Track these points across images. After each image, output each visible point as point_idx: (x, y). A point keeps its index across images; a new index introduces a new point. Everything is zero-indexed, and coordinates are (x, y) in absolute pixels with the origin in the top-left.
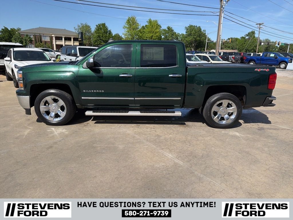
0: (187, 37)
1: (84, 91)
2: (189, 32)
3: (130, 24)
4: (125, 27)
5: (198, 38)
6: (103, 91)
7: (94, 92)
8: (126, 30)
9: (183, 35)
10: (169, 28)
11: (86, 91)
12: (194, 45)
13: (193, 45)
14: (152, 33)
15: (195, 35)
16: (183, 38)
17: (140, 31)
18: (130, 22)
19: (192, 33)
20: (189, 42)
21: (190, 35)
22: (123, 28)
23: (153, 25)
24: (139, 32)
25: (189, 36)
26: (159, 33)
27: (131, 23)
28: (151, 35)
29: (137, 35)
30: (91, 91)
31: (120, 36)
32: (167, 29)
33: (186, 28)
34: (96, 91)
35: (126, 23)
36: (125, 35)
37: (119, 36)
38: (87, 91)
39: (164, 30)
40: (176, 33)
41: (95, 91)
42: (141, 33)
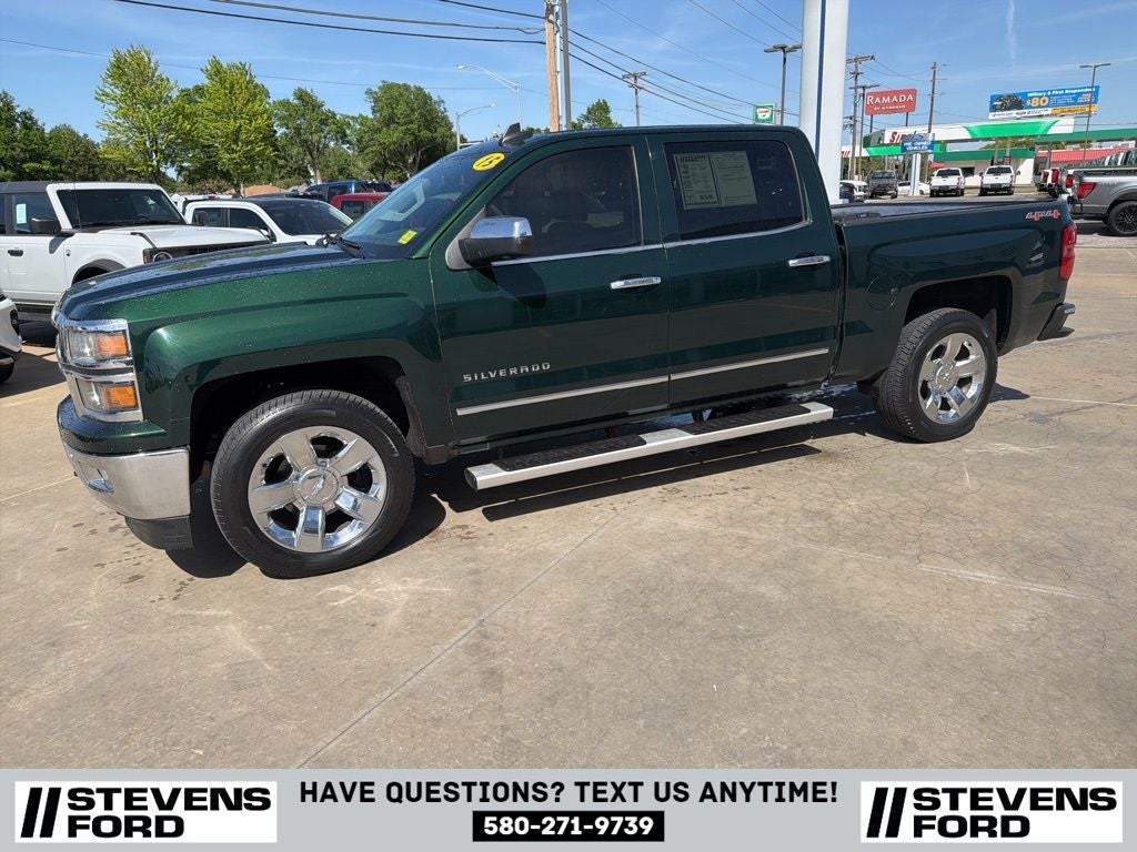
0: (379, 130)
1: (467, 378)
2: (386, 112)
3: (128, 83)
4: (107, 95)
5: (425, 134)
6: (547, 367)
7: (509, 378)
8: (114, 109)
9: (363, 120)
10: (302, 95)
11: (473, 377)
12: (414, 159)
13: (410, 161)
14: (236, 119)
15: (411, 122)
16: (365, 132)
17: (179, 111)
18: (124, 74)
19: (398, 112)
20: (392, 147)
21: (390, 121)
22: (97, 99)
23: (234, 85)
24: (178, 115)
25: (388, 126)
26: (265, 116)
27: (132, 76)
28: (232, 125)
29: (168, 129)
30: (498, 374)
31: (81, 135)
32: (296, 102)
33: (369, 92)
34: (519, 371)
35: (110, 77)
36: (113, 129)
37: (73, 133)
38: (479, 377)
39: (285, 104)
40: (334, 115)
41: (513, 371)
42: (187, 117)
